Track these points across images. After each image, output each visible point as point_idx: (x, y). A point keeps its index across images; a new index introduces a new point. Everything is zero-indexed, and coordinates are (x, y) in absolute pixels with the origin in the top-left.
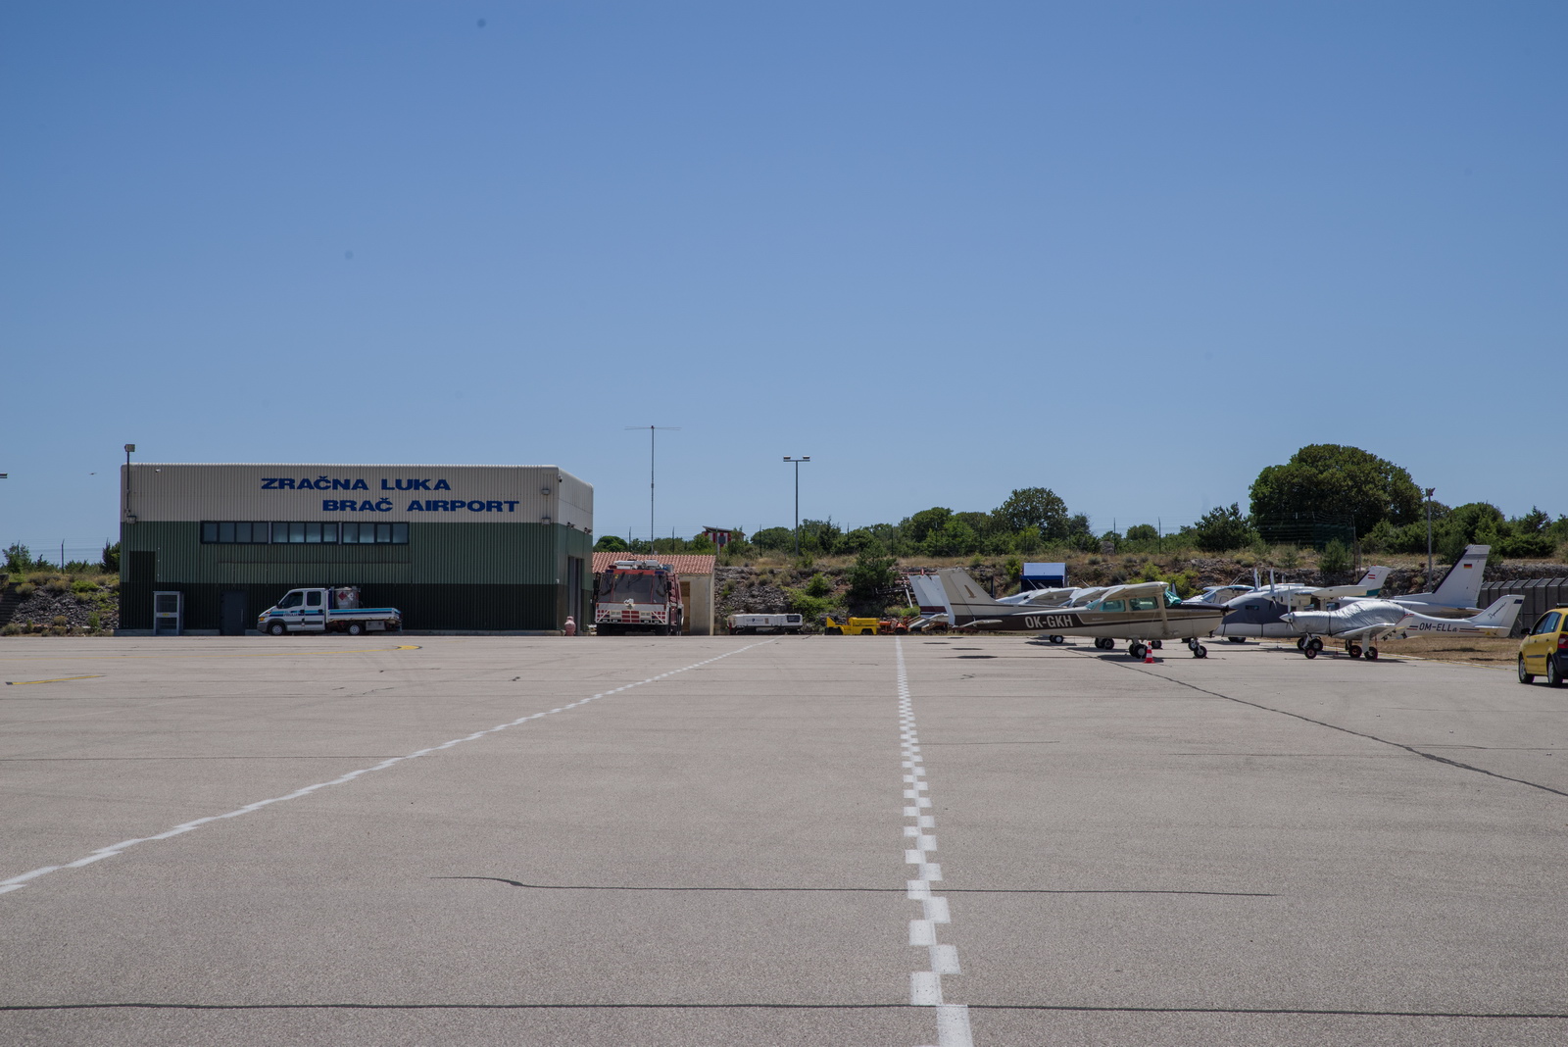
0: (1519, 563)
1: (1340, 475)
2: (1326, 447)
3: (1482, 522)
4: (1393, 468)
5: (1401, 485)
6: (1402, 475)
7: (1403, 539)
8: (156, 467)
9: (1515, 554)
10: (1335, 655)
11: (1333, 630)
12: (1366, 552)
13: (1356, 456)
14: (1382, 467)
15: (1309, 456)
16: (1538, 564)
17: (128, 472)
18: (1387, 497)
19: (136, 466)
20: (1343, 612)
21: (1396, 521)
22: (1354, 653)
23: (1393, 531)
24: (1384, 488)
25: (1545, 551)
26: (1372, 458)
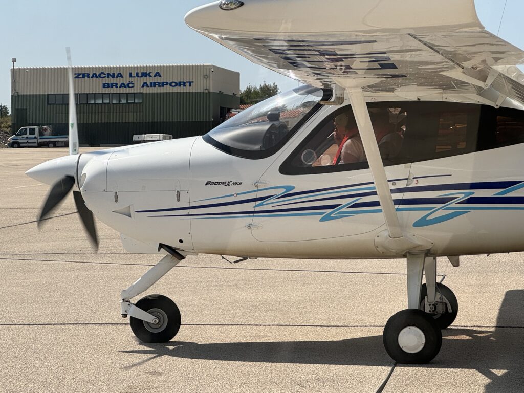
8: (26, 69)
17: (14, 71)
19: (18, 69)
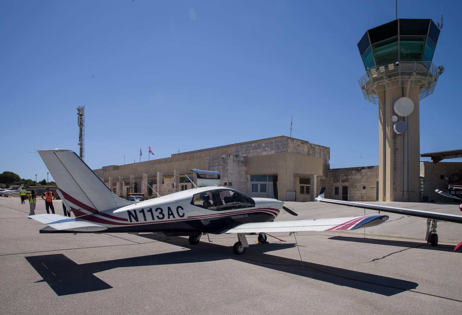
0: (31, 187)
1: (9, 175)
2: (8, 172)
3: (27, 182)
4: (17, 175)
5: (18, 177)
6: (18, 176)
7: (17, 183)
9: (31, 185)
10: (3, 196)
11: (3, 193)
12: (12, 185)
13: (11, 173)
14: (15, 175)
15: (5, 173)
16: (34, 187)
18: (16, 178)
20: (4, 192)
21: (17, 181)
22: (5, 196)
23: (16, 182)
24: (15, 177)
25: (35, 185)
26: (14, 173)
